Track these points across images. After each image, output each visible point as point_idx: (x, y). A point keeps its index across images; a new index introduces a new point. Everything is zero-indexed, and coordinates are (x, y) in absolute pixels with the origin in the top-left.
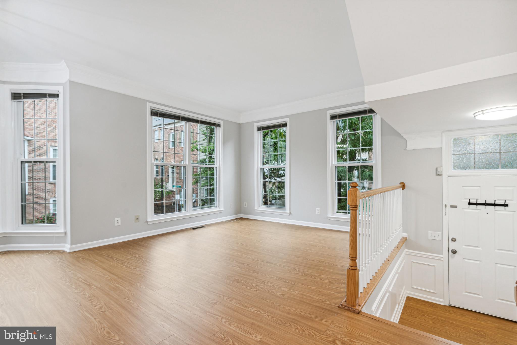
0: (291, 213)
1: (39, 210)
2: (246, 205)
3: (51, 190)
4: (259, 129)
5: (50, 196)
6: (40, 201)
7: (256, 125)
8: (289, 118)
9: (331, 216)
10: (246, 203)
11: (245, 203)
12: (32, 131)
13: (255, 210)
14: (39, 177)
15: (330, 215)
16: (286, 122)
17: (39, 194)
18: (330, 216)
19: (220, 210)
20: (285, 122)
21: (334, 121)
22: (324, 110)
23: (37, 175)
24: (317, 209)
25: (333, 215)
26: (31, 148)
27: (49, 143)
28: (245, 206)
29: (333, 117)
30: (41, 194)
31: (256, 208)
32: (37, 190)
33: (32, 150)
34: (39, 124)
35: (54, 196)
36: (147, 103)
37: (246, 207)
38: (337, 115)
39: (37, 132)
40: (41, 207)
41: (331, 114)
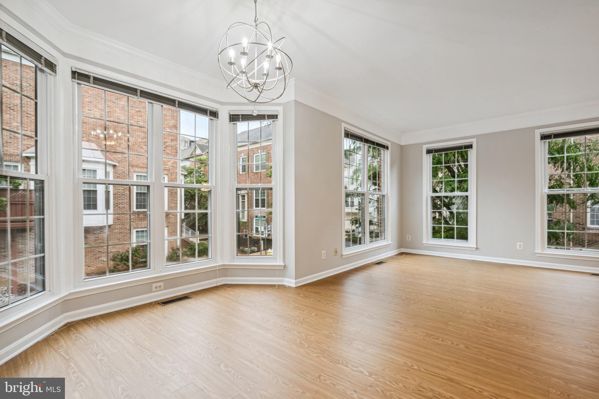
0: (478, 247)
1: (123, 241)
2: (410, 238)
3: (135, 220)
4: (429, 152)
5: (134, 226)
6: (124, 232)
7: (425, 148)
8: (475, 139)
9: (541, 252)
10: (410, 236)
11: (408, 236)
12: (117, 155)
13: (423, 243)
14: (123, 206)
15: (538, 250)
16: (471, 143)
17: (123, 224)
18: (539, 252)
19: (388, 243)
20: (469, 144)
21: (544, 142)
22: (533, 129)
23: (121, 203)
24: (518, 244)
25: (543, 252)
26: (116, 174)
27: (132, 169)
28: (408, 239)
29: (544, 137)
30: (125, 224)
31: (425, 242)
32: (121, 220)
33: (117, 177)
34: (124, 148)
35: (138, 226)
36: (343, 123)
37: (410, 240)
38: (551, 134)
39: (122, 157)
40: (125, 238)
41: (541, 134)
